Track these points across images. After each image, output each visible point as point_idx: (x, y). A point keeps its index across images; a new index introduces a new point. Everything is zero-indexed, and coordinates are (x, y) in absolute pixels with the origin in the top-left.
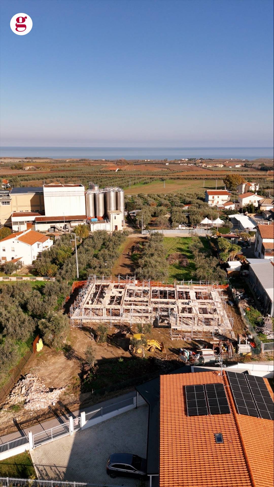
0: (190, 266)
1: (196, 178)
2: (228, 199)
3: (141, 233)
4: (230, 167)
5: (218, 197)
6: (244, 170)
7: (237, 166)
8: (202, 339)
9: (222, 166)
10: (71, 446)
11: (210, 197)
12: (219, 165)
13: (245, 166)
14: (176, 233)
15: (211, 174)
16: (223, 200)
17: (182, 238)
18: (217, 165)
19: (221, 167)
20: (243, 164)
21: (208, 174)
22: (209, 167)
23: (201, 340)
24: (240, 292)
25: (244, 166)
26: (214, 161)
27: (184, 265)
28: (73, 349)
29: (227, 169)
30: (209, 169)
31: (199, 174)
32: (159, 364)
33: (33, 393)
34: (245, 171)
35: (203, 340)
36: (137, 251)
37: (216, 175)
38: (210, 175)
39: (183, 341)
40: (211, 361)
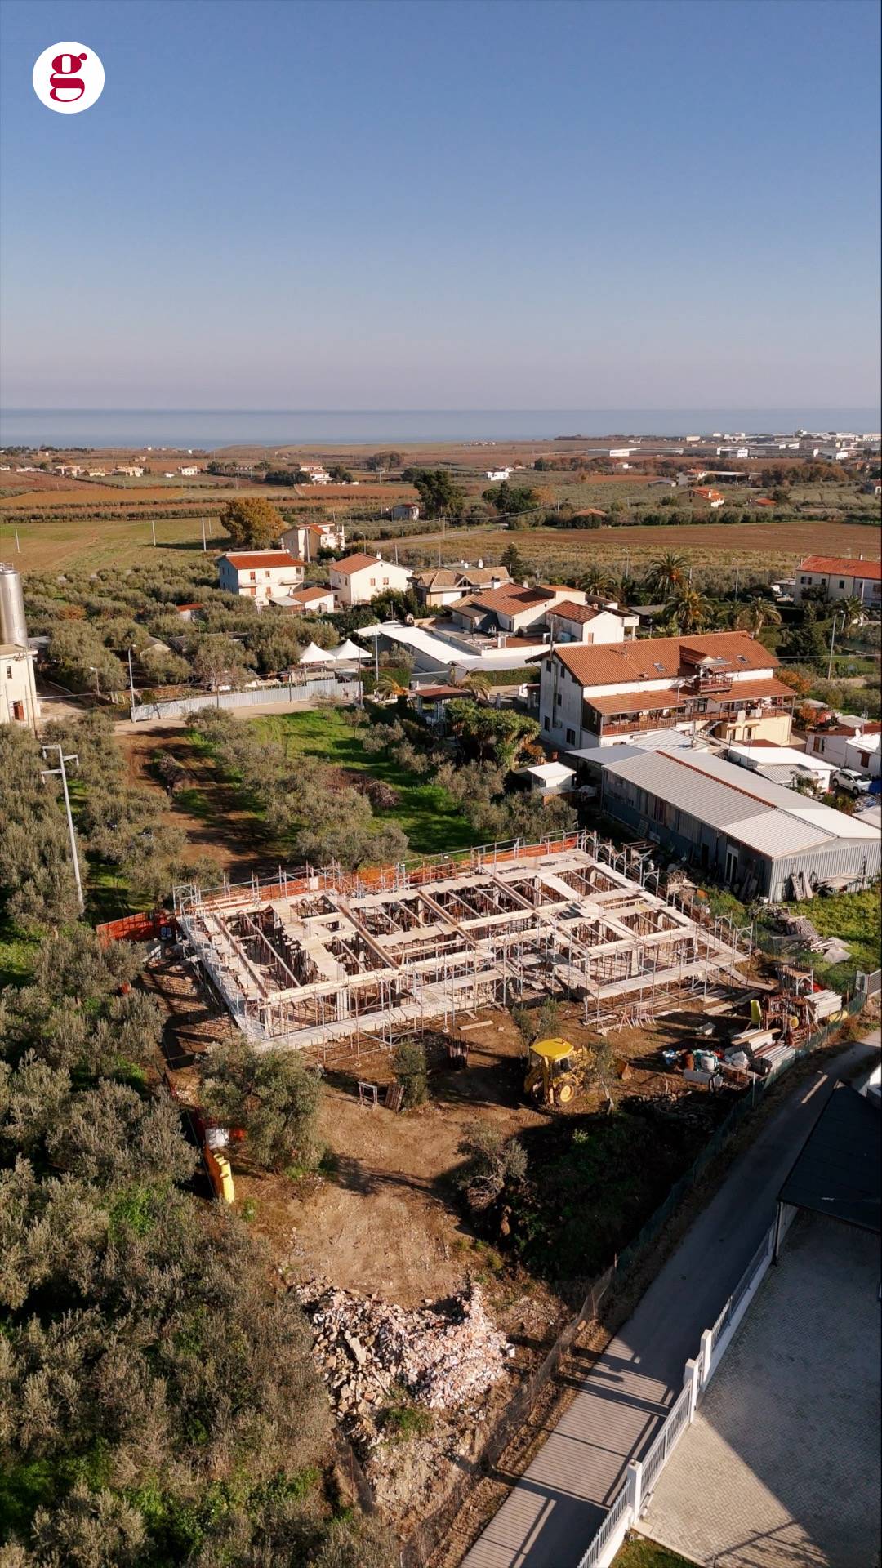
0: (409, 804)
1: (97, 515)
2: (298, 579)
3: (130, 718)
4: (168, 475)
5: (268, 575)
6: (221, 484)
7: (187, 472)
8: (675, 1010)
9: (139, 472)
10: (733, 1456)
11: (244, 576)
12: (130, 470)
13: (212, 470)
14: (249, 703)
15: (135, 501)
16: (283, 584)
17: (284, 716)
18: (122, 469)
19: (138, 475)
20: (205, 464)
21: (126, 501)
22: (99, 477)
23: (674, 1014)
24: (641, 852)
25: (209, 472)
26: (93, 454)
27: (389, 802)
28: (341, 1157)
29: (157, 482)
30: (100, 483)
31: (97, 502)
32: (674, 1115)
33: (420, 1345)
34: (227, 487)
35: (680, 1010)
36: (188, 782)
37: (155, 503)
38: (133, 504)
39: (635, 1028)
40: (784, 1062)
